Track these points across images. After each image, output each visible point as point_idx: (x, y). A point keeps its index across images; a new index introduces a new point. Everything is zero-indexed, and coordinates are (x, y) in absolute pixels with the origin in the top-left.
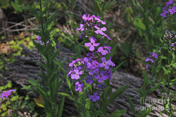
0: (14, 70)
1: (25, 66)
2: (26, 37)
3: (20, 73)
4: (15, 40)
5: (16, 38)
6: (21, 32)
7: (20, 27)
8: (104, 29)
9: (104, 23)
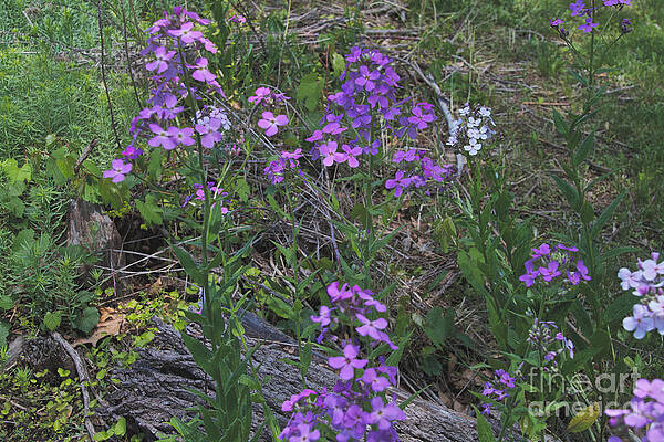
0: (135, 385)
1: (163, 378)
2: (170, 289)
3: (149, 395)
4: (139, 299)
5: (142, 294)
6: (157, 275)
7: (155, 263)
8: (381, 324)
9: (381, 308)
